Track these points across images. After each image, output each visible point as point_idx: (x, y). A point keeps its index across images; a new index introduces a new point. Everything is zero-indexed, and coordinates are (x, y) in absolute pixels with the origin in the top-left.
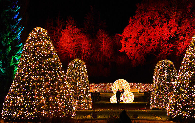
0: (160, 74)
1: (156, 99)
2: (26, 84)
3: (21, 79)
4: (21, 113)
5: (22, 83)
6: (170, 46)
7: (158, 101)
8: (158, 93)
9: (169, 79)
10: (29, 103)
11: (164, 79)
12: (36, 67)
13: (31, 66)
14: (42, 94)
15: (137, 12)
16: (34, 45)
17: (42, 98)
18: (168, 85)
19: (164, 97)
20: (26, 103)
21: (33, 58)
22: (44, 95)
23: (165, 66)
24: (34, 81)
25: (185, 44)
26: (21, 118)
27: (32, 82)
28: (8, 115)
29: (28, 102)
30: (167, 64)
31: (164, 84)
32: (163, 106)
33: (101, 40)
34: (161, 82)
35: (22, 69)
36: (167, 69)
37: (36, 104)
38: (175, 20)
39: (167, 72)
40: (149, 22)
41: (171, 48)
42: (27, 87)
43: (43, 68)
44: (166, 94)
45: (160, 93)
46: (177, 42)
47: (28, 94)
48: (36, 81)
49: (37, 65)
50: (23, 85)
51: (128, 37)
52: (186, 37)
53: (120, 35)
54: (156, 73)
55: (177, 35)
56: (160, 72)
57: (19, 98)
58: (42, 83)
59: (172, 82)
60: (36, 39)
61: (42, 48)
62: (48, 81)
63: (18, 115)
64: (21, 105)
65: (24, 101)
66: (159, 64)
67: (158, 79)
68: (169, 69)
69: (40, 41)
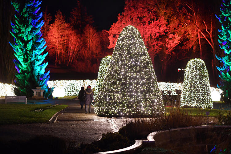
0: (193, 73)
1: (188, 97)
2: (123, 81)
3: (116, 76)
4: (120, 109)
5: (118, 80)
6: (159, 43)
7: (190, 99)
8: (189, 91)
9: (201, 78)
10: (128, 99)
11: (196, 78)
12: (132, 65)
13: (127, 63)
14: (139, 91)
15: (125, 8)
16: (128, 43)
17: (140, 95)
18: (200, 83)
19: (196, 95)
20: (125, 100)
21: (128, 56)
22: (142, 92)
23: (197, 65)
24: (130, 79)
25: (174, 42)
26: (119, 114)
27: (129, 79)
28: (105, 110)
29: (126, 99)
30: (199, 63)
31: (196, 82)
32: (195, 104)
33: (88, 36)
34: (193, 81)
35: (117, 66)
36: (199, 68)
37: (134, 101)
38: (164, 18)
39: (199, 70)
40: (138, 19)
41: (160, 46)
42: (124, 84)
43: (139, 65)
44: (198, 92)
45: (192, 91)
46: (167, 40)
47: (126, 90)
48: (133, 78)
49: (133, 63)
50: (120, 82)
51: (116, 33)
52: (175, 35)
53: (107, 31)
54: (188, 72)
55: (167, 33)
56: (192, 71)
57: (116, 94)
58: (139, 80)
59: (204, 80)
60: (130, 37)
61: (136, 46)
62: (144, 78)
63: (117, 111)
64: (119, 101)
65: (122, 98)
66: (191, 62)
67: (190, 77)
68: (201, 67)
69: (134, 40)
